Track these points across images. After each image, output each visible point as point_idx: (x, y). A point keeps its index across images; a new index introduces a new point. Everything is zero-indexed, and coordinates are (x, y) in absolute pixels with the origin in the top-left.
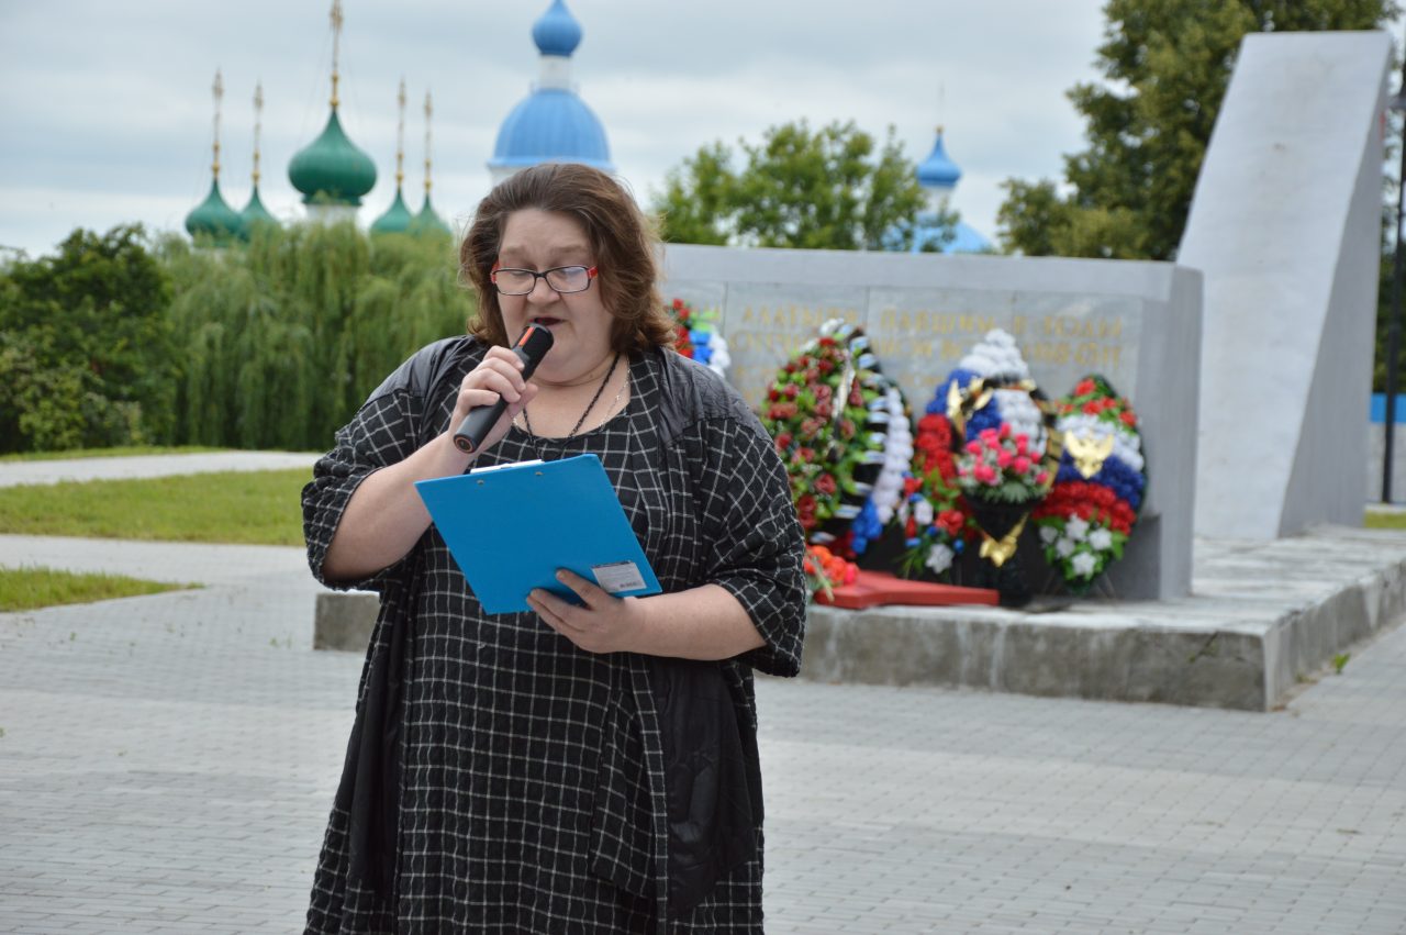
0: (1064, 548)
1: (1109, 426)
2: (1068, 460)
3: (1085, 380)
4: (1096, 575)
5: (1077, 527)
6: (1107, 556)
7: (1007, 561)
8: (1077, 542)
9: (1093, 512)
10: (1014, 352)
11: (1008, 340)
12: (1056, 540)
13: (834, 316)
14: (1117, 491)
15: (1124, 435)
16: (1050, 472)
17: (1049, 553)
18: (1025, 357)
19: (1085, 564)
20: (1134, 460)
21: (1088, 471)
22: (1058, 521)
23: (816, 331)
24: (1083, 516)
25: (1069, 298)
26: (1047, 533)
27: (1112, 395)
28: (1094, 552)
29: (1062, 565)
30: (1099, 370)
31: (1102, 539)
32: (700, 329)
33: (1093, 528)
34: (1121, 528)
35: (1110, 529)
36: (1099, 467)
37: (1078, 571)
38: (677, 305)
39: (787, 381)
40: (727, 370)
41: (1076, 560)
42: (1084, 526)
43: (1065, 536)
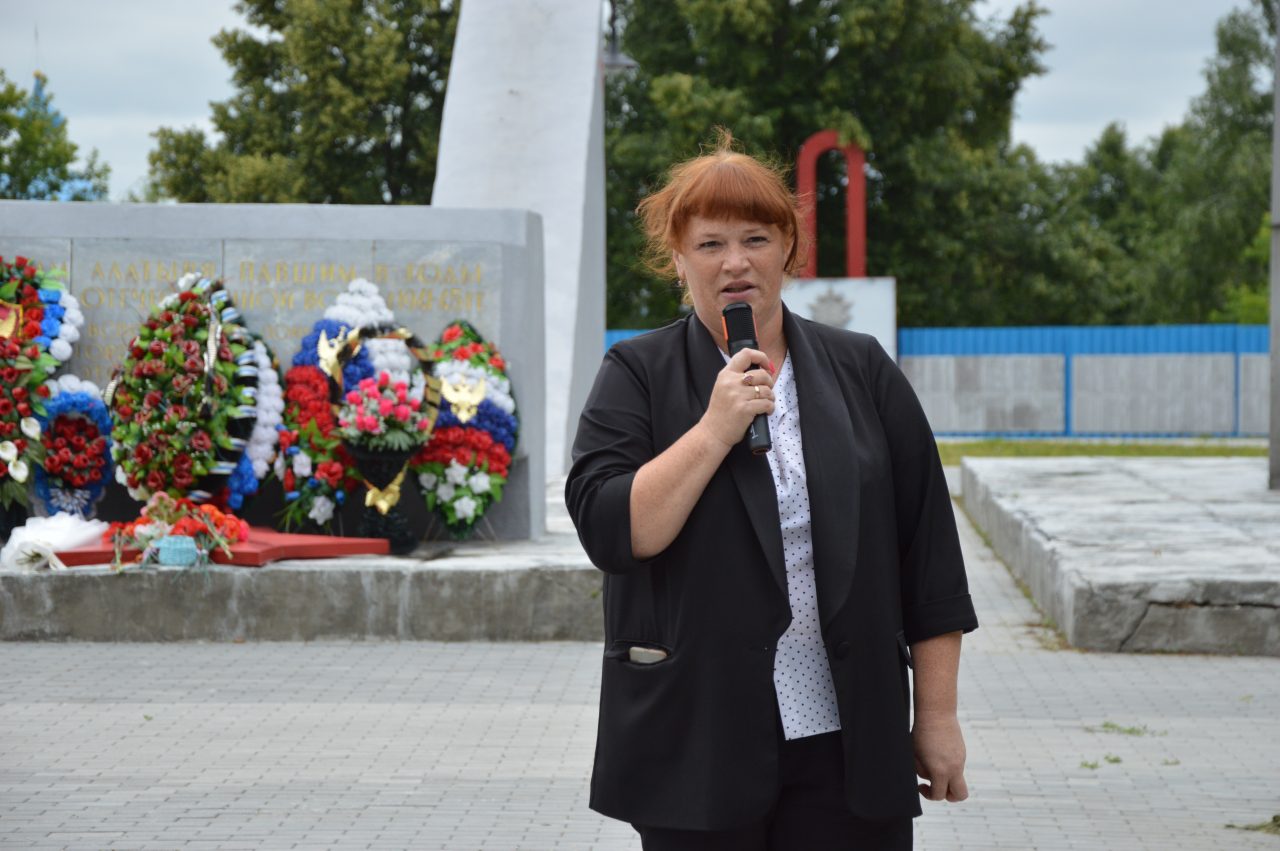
0: (445, 493)
1: (481, 370)
2: (445, 406)
3: (451, 325)
4: (477, 518)
5: (457, 471)
6: (487, 498)
7: (392, 509)
8: (457, 486)
9: (471, 457)
10: (380, 301)
11: (373, 288)
12: (436, 486)
13: (190, 270)
14: (493, 434)
15: (495, 379)
16: (431, 418)
17: (430, 498)
18: (390, 305)
19: (466, 508)
20: (507, 404)
21: (464, 416)
22: (438, 467)
23: (173, 287)
24: (463, 461)
25: (430, 245)
26: (427, 479)
27: (479, 340)
28: (474, 496)
29: (443, 510)
30: (463, 316)
31: (482, 482)
32: (49, 287)
33: (472, 472)
34: (499, 471)
35: (489, 472)
36: (474, 411)
37: (459, 515)
38: (21, 263)
39: (151, 338)
40: (81, 329)
41: (457, 504)
42: (464, 470)
43: (445, 481)
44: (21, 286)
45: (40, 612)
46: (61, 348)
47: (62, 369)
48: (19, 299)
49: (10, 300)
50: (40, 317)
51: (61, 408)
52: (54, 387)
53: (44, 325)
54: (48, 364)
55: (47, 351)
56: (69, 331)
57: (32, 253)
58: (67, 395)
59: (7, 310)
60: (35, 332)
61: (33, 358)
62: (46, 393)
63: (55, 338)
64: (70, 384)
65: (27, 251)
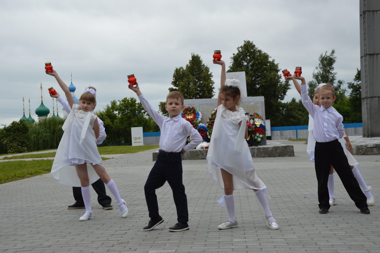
0: (256, 138)
1: (260, 120)
2: (256, 125)
3: (254, 113)
4: (261, 141)
5: (258, 134)
6: (262, 138)
7: (249, 140)
8: (258, 136)
9: (259, 132)
10: (244, 110)
11: (243, 109)
12: (254, 136)
13: (216, 108)
14: (262, 129)
15: (262, 121)
16: (254, 126)
17: (254, 138)
18: (245, 111)
19: (259, 139)
20: (264, 124)
21: (258, 126)
22: (255, 134)
23: (214, 110)
24: (258, 133)
25: (250, 102)
26: (253, 136)
27: (258, 115)
28: (260, 138)
29: (256, 140)
30: (256, 112)
31: (261, 136)
32: (197, 111)
33: (260, 134)
34: (264, 134)
35: (262, 134)
36: (259, 126)
37: (258, 141)
38: (193, 108)
39: (213, 117)
40: (202, 116)
41: (258, 139)
42: (259, 134)
43: (256, 136)
44: (193, 111)
45: (204, 155)
46: (200, 119)
47: (200, 122)
48: (193, 113)
49: (192, 113)
50: (196, 115)
51: (200, 128)
52: (199, 125)
53: (197, 116)
54: (198, 121)
55: (198, 120)
56: (200, 117)
57: (195, 106)
58: (201, 126)
59: (192, 114)
60: (196, 117)
61: (196, 121)
62: (198, 125)
63: (198, 118)
64: (201, 124)
65: (193, 106)
